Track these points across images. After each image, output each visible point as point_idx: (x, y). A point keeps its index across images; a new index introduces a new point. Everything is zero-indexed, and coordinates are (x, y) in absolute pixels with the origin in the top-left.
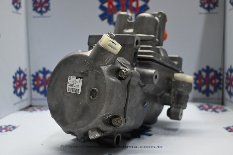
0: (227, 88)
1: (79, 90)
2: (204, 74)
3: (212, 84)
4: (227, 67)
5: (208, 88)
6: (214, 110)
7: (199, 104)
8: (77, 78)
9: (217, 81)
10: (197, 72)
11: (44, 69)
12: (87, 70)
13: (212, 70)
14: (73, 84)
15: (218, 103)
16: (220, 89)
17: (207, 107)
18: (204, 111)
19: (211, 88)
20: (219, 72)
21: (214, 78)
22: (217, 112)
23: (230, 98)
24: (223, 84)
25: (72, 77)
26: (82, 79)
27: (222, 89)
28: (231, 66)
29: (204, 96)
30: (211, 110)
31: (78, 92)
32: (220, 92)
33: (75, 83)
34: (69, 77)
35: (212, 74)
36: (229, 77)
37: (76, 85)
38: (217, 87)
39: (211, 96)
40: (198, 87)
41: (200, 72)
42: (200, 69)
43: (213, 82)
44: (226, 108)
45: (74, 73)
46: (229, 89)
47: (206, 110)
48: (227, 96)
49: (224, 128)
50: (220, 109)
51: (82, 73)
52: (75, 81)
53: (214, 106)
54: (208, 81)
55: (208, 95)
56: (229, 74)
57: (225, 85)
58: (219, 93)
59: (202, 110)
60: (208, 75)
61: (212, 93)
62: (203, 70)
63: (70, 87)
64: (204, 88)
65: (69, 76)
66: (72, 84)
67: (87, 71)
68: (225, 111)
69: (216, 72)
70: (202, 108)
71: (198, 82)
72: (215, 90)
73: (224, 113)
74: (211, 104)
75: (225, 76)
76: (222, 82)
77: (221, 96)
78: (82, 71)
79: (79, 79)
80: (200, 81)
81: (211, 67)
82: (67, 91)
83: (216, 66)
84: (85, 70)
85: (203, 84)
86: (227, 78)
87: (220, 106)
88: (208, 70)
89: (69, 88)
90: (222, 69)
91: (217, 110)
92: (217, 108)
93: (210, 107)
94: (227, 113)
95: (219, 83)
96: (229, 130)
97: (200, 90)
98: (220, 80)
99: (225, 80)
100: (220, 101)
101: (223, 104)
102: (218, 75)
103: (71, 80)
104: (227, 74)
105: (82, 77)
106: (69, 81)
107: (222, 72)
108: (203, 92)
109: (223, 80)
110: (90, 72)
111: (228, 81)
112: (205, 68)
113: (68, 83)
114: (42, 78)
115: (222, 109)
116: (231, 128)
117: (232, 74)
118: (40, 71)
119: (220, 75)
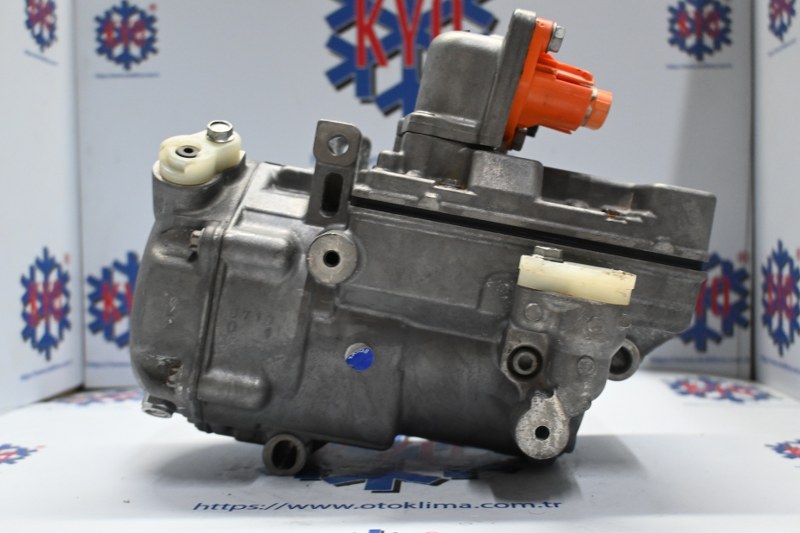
0: (767, 321)
3: (717, 310)
4: (766, 249)
5: (701, 320)
6: (727, 395)
7: (673, 378)
9: (734, 298)
11: (132, 257)
13: (715, 260)
15: (738, 376)
16: (744, 324)
17: (701, 385)
19: (714, 322)
20: (737, 265)
21: (721, 286)
23: (781, 353)
24: (753, 309)
27: (750, 325)
28: (779, 245)
29: (690, 349)
32: (742, 335)
35: (714, 273)
36: (775, 281)
38: (734, 318)
39: (713, 348)
43: (721, 299)
44: (764, 389)
46: (776, 322)
47: (701, 394)
48: (767, 346)
49: (768, 445)
50: (748, 391)
53: (726, 384)
55: (701, 347)
56: (775, 269)
57: (760, 310)
58: (739, 340)
59: (684, 393)
61: (717, 339)
70: (683, 388)
72: (728, 330)
74: (714, 379)
75: (760, 279)
76: (748, 300)
77: (746, 353)
86: (768, 286)
90: (749, 256)
91: (737, 395)
92: (736, 388)
93: (712, 387)
94: (771, 402)
95: (741, 306)
96: (788, 452)
98: (743, 293)
99: (760, 294)
101: (754, 376)
102: (735, 278)
104: (767, 273)
107: (749, 269)
108: (686, 337)
109: (753, 293)
114: (122, 289)
115: (755, 392)
116: (793, 446)
117: (786, 271)
118: (117, 265)
119: (743, 275)
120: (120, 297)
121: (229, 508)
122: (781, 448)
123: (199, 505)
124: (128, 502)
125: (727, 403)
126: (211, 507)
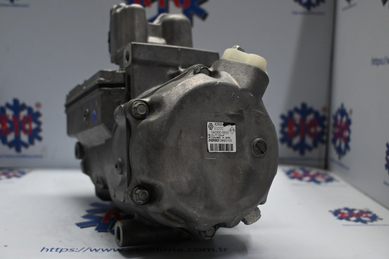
0: (334, 141)
1: (232, 145)
2: (297, 117)
3: (311, 135)
4: (336, 106)
5: (303, 140)
6: (313, 179)
7: (287, 168)
8: (225, 125)
9: (319, 129)
10: (286, 114)
11: (16, 101)
12: (240, 109)
13: (311, 111)
14: (218, 136)
15: (319, 167)
16: (323, 142)
17: (301, 172)
18: (296, 181)
19: (309, 141)
20: (321, 113)
21: (313, 123)
22: (318, 182)
23: (340, 158)
24: (328, 135)
25: (213, 123)
26: (234, 127)
27: (326, 142)
28: (342, 105)
29: (296, 154)
30: (307, 178)
31: (232, 150)
32: (322, 147)
33: (222, 134)
34: (208, 125)
35: (310, 117)
36: (339, 122)
37: (225, 136)
38: (319, 139)
39: (308, 154)
40: (287, 139)
41: (291, 114)
42: (291, 108)
43: (312, 130)
44: (331, 174)
45: (216, 116)
46: (338, 143)
47: (300, 178)
48: (334, 154)
49: (330, 211)
50: (323, 176)
51: (232, 116)
52: (222, 131)
53: (313, 172)
54: (303, 129)
55: (302, 153)
56: (339, 117)
57: (331, 136)
58: (320, 150)
59: (292, 178)
60: (303, 120)
61: (310, 149)
62: (296, 110)
63: (214, 143)
64: (296, 140)
65: (208, 123)
66: (216, 137)
67: (241, 111)
68: (330, 180)
69: (317, 114)
70: (292, 174)
71: (286, 130)
72: (315, 145)
73: (330, 184)
74: (307, 169)
75: (332, 121)
76: (326, 131)
77: (323, 155)
78: (231, 113)
79: (229, 127)
80: (291, 128)
81: (310, 105)
82: (208, 151)
83: (317, 104)
84: (237, 111)
85: (294, 135)
86: (335, 125)
87: (322, 171)
88: (304, 110)
89: (211, 145)
90: (328, 108)
91: (319, 179)
92: (318, 174)
93: (306, 174)
94: (334, 183)
95: (322, 133)
96: (339, 215)
97: (290, 145)
98: (323, 127)
99: (331, 128)
100: (323, 163)
101: (326, 167)
102: (320, 120)
103: (213, 130)
104: (335, 118)
105: (234, 122)
106: (209, 132)
107: (327, 115)
108: (295, 148)
109: (328, 127)
110: (245, 113)
111: (337, 130)
112: (299, 106)
113: (208, 136)
114: (11, 118)
115: (326, 177)
116: (342, 211)
117: (344, 119)
118: (8, 105)
119: (324, 118)
120: (10, 122)
121: (59, 250)
122: (336, 213)
123: (44, 248)
124: (7, 246)
125: (312, 184)
126: (50, 250)
